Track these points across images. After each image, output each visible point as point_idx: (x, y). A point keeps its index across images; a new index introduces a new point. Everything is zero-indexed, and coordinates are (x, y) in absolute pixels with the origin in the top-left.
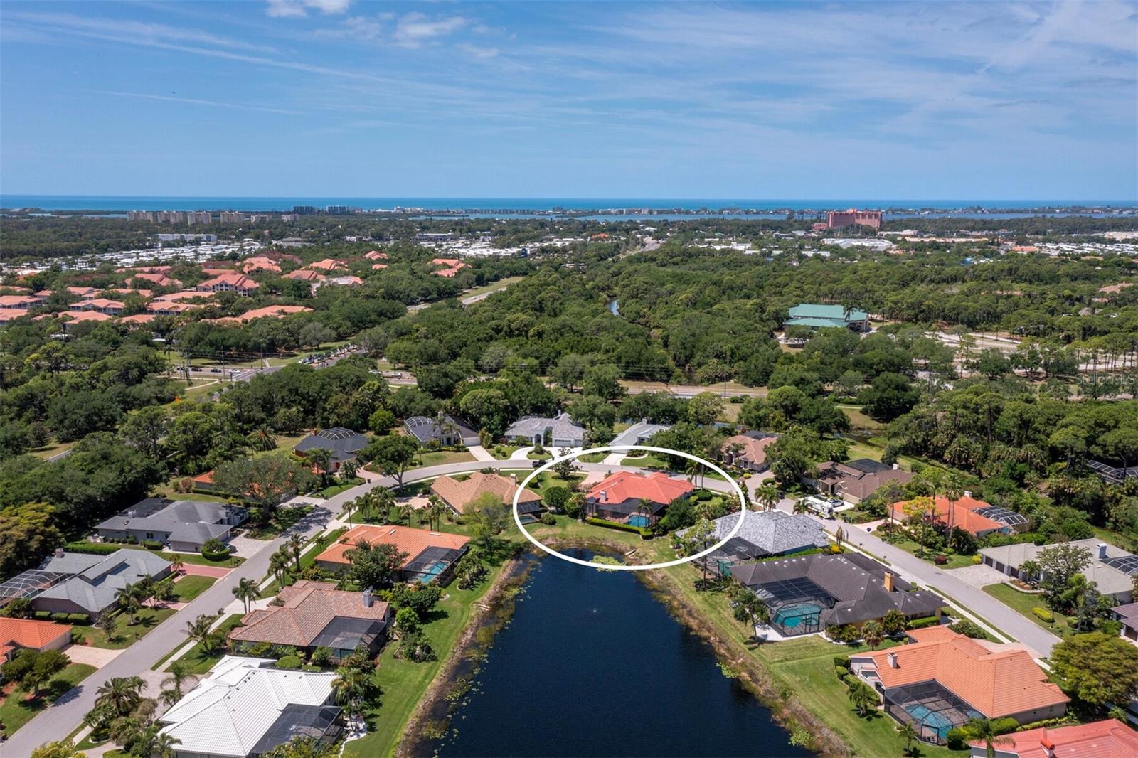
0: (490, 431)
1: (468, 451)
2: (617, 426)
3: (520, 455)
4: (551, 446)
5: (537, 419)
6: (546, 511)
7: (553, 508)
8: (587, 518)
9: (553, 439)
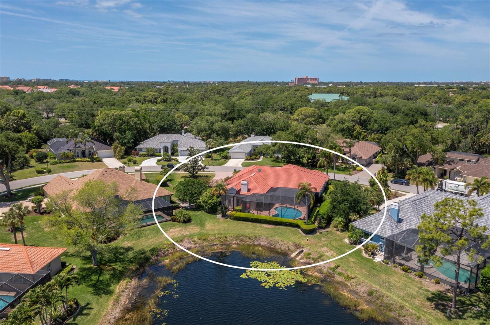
0: (123, 144)
1: (101, 161)
3: (150, 163)
4: (178, 156)
6: (178, 207)
7: (186, 205)
8: (228, 213)
9: (180, 149)
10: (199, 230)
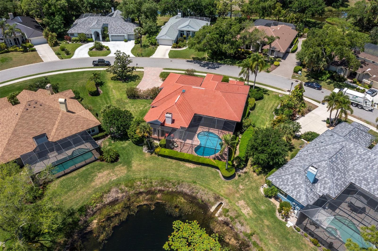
0: (53, 30)
1: (34, 50)
2: (160, 19)
4: (109, 41)
5: (95, 18)
9: (110, 35)
10: (126, 171)
